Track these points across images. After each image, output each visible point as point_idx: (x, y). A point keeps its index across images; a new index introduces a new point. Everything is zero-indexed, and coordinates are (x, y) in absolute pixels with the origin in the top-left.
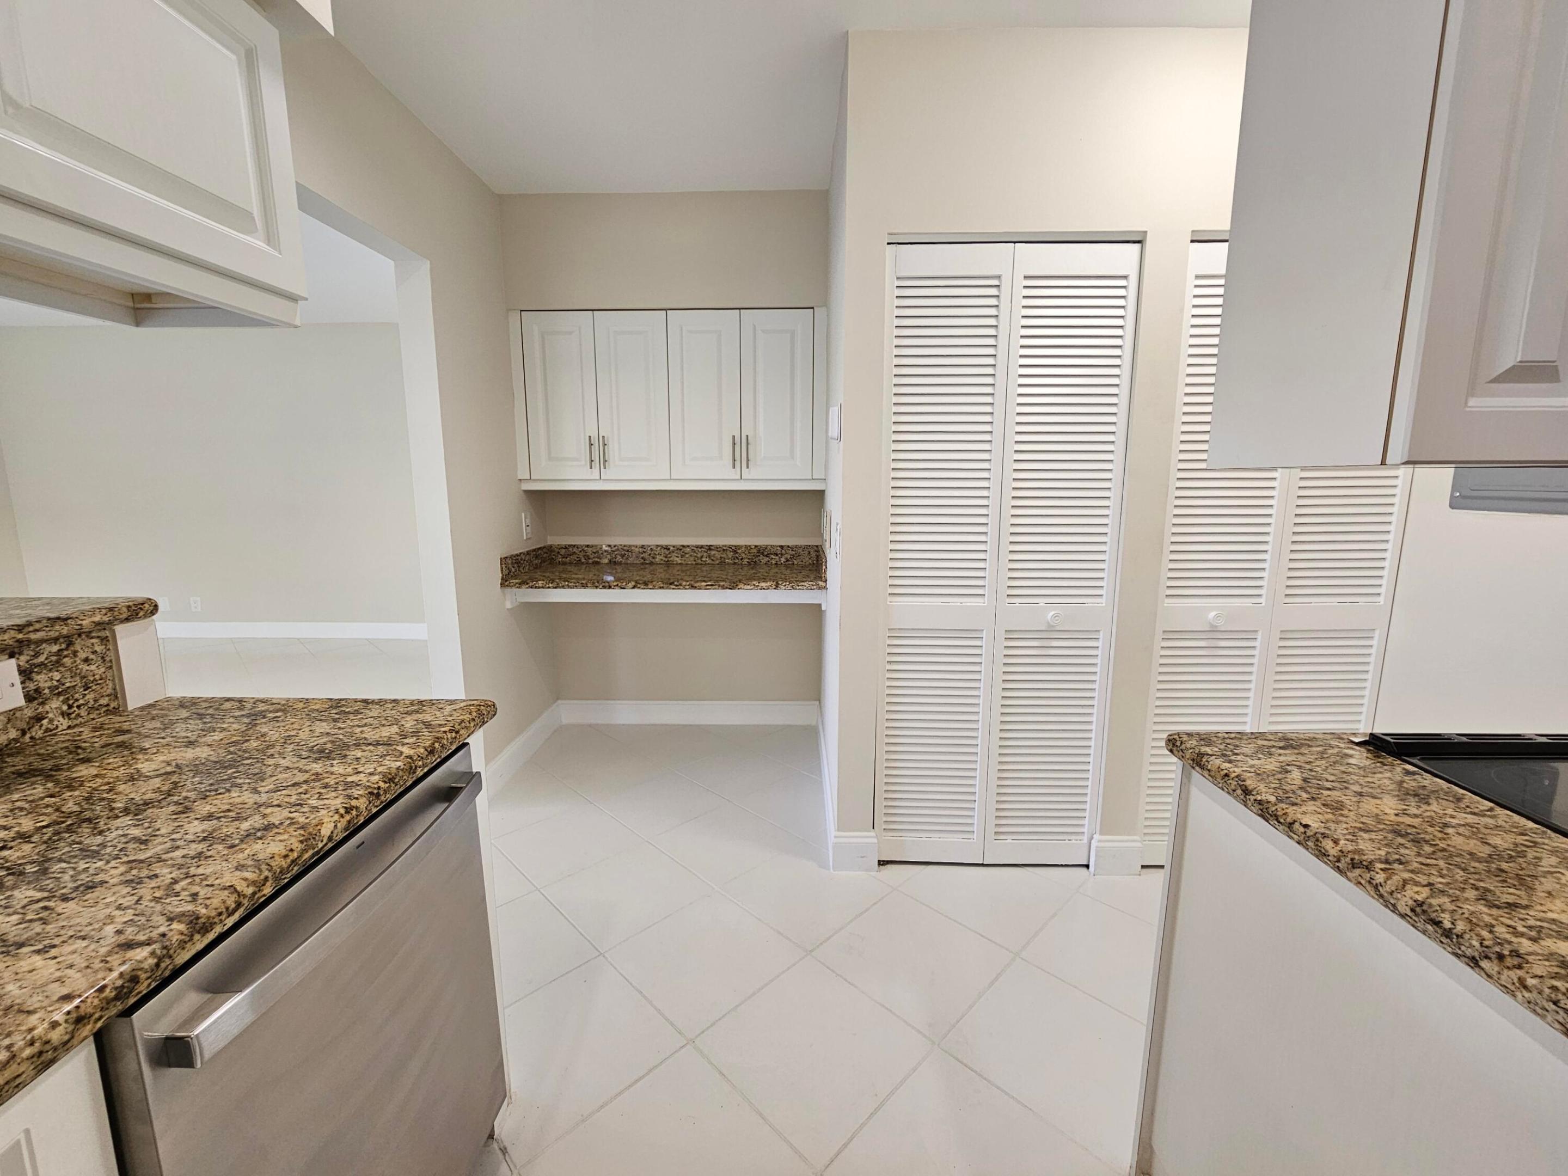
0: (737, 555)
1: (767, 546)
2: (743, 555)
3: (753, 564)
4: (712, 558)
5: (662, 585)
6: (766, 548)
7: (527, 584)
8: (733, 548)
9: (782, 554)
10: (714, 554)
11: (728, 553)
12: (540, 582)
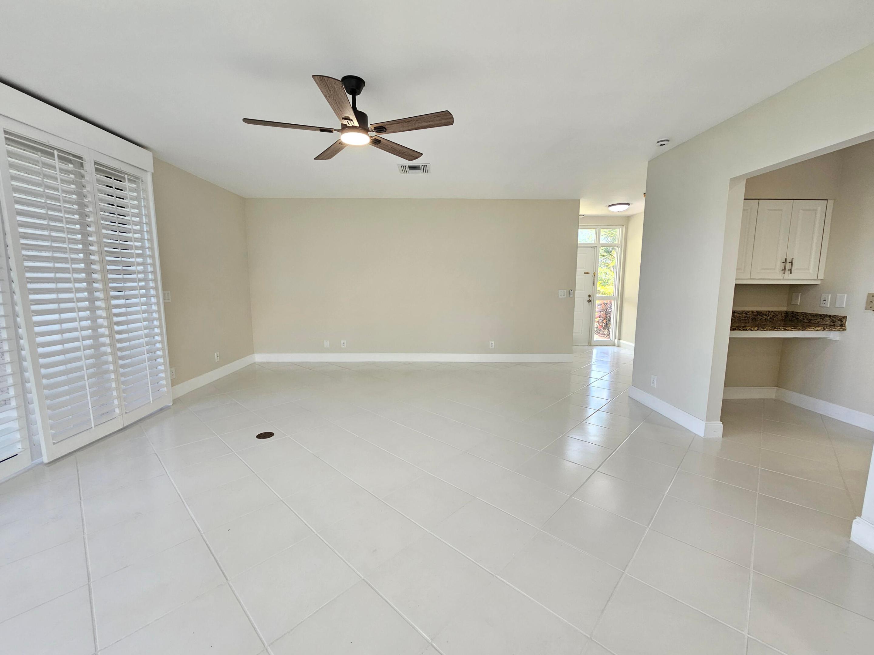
0: (747, 316)
1: (762, 311)
2: (750, 315)
3: (754, 319)
4: (735, 317)
5: (771, 329)
6: (761, 312)
8: (746, 312)
9: (768, 315)
10: (736, 315)
11: (743, 314)
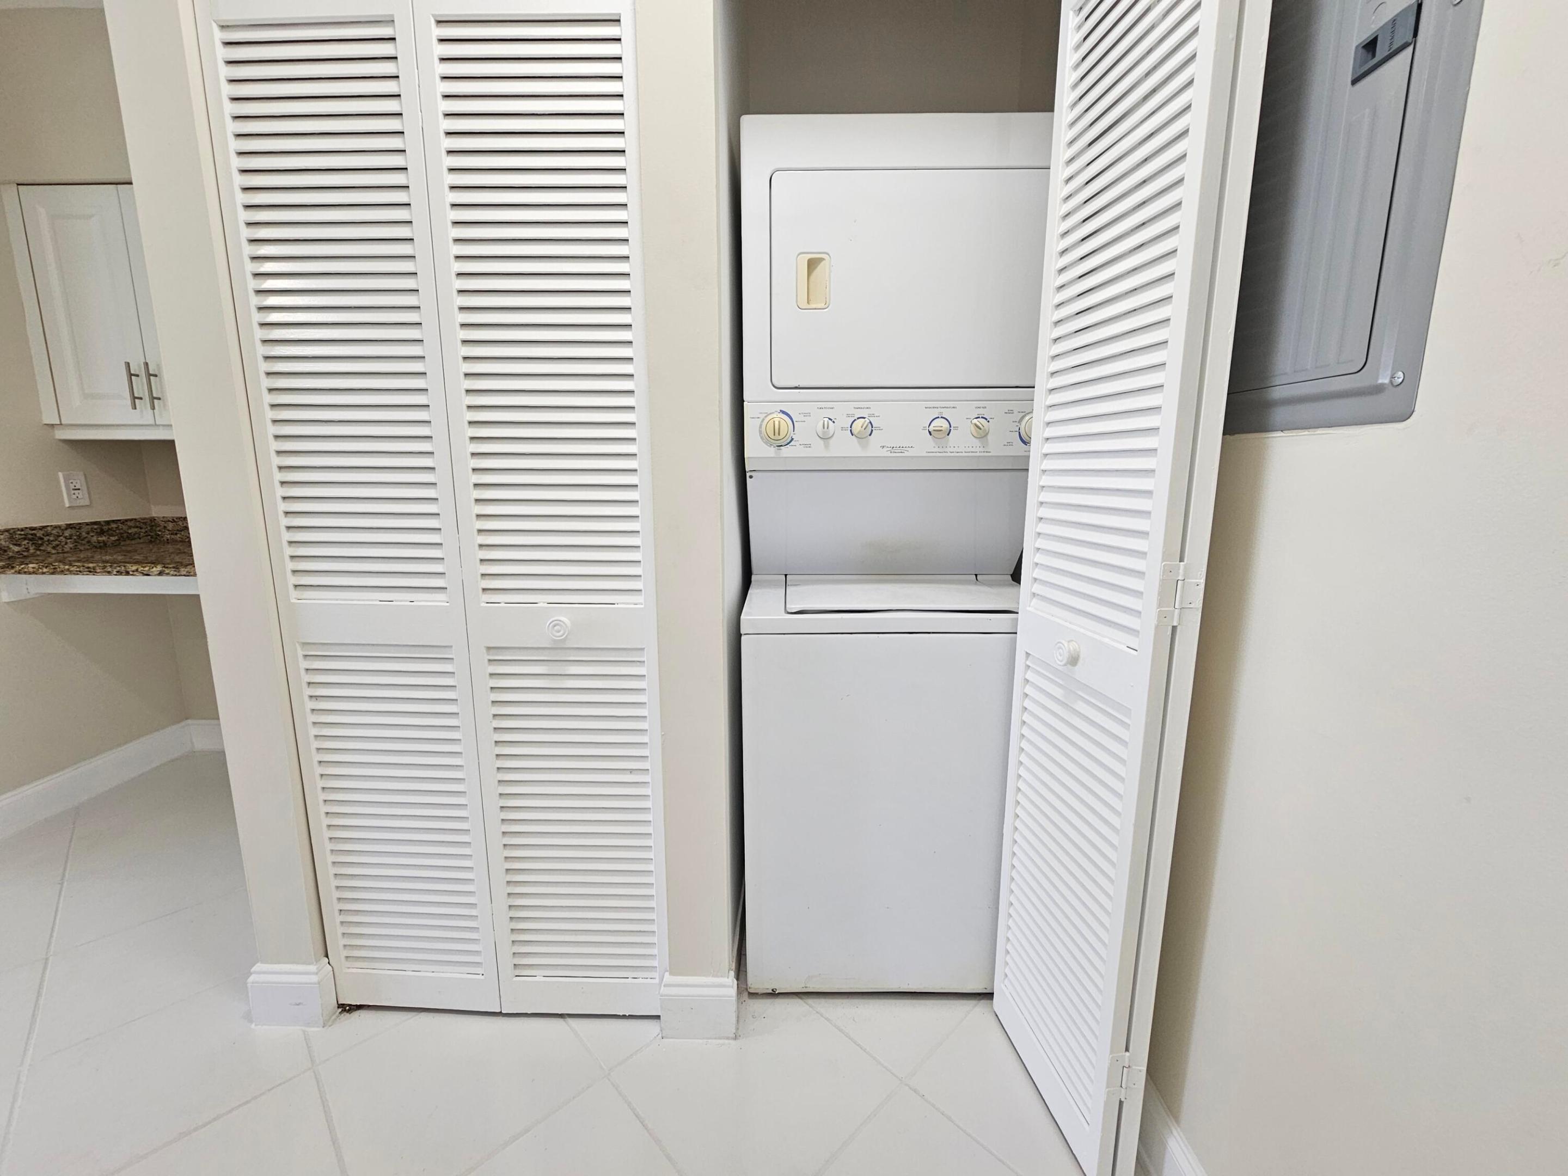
7: (13, 568)
12: (31, 565)
